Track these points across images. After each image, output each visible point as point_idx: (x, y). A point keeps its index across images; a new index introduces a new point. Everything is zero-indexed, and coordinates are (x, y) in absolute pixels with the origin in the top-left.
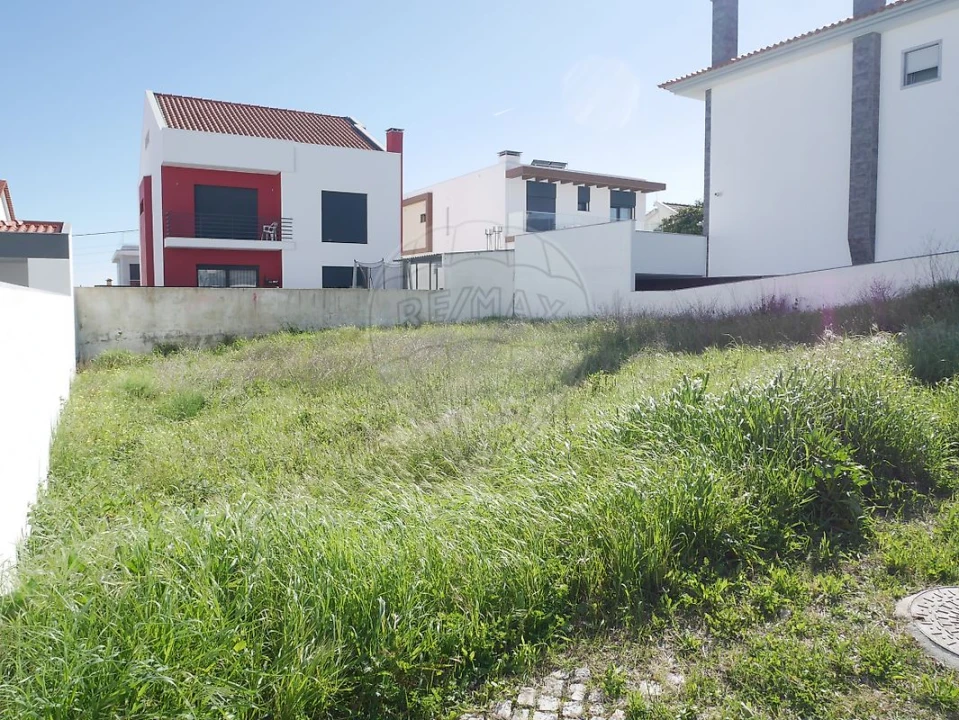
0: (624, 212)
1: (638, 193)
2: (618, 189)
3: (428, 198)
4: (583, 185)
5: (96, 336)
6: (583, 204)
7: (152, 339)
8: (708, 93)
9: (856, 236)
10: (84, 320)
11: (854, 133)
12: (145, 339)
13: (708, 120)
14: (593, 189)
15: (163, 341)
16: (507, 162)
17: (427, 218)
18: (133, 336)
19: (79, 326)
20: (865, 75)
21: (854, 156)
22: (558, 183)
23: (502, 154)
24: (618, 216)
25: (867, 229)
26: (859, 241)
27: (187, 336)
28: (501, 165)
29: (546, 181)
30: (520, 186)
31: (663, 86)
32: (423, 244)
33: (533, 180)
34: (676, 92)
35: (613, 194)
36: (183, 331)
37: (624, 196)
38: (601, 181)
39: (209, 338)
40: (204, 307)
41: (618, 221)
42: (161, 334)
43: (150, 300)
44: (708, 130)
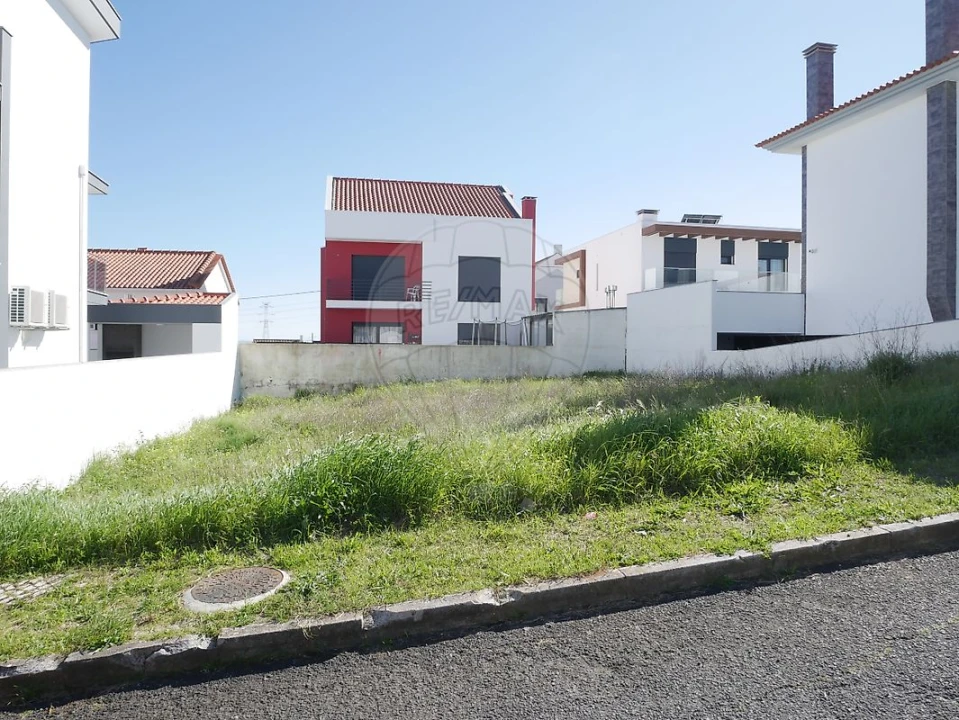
0: (776, 264)
1: (791, 245)
2: (767, 241)
3: (582, 255)
4: (727, 239)
5: (253, 382)
6: (727, 256)
7: (296, 386)
8: (804, 149)
9: (934, 295)
10: (244, 370)
11: (929, 186)
12: (290, 386)
13: (804, 176)
14: (738, 243)
15: (303, 388)
16: (644, 220)
17: (582, 274)
18: (280, 384)
19: (240, 374)
20: (938, 125)
21: (930, 211)
22: (698, 238)
23: (640, 213)
24: (769, 269)
25: (944, 287)
26: (937, 299)
27: (323, 384)
28: (638, 223)
29: (686, 236)
30: (658, 243)
31: (758, 145)
32: (577, 299)
33: (671, 236)
34: (773, 150)
35: (761, 246)
36: (321, 380)
37: (774, 247)
38: (747, 234)
39: (341, 386)
40: (338, 360)
41: (769, 274)
42: (302, 382)
43: (295, 354)
44: (804, 186)
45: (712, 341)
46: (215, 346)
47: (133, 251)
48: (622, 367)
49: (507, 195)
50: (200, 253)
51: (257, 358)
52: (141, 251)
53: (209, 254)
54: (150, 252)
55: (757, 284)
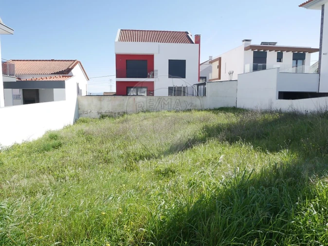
0: (300, 62)
1: (307, 54)
2: (297, 52)
3: (220, 59)
4: (280, 51)
5: (84, 112)
6: (280, 59)
7: (101, 113)
8: (323, 6)
10: (80, 107)
12: (98, 113)
14: (285, 53)
15: (104, 114)
16: (245, 44)
17: (219, 67)
19: (78, 108)
22: (268, 51)
23: (243, 41)
24: (297, 64)
27: (112, 112)
28: (243, 45)
29: (262, 51)
30: (251, 53)
31: (301, 6)
32: (217, 77)
33: (256, 50)
34: (307, 8)
35: (294, 54)
36: (110, 111)
37: (300, 55)
38: (288, 49)
39: (119, 113)
40: (117, 103)
41: (297, 66)
42: (103, 111)
43: (100, 100)
44: (322, 24)
45: (276, 95)
46: (63, 98)
47: (49, 61)
48: (235, 105)
49: (189, 35)
50: (72, 61)
51: (85, 103)
52: (52, 60)
53: (75, 61)
54: (56, 61)
55: (292, 70)
